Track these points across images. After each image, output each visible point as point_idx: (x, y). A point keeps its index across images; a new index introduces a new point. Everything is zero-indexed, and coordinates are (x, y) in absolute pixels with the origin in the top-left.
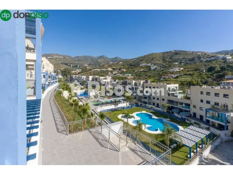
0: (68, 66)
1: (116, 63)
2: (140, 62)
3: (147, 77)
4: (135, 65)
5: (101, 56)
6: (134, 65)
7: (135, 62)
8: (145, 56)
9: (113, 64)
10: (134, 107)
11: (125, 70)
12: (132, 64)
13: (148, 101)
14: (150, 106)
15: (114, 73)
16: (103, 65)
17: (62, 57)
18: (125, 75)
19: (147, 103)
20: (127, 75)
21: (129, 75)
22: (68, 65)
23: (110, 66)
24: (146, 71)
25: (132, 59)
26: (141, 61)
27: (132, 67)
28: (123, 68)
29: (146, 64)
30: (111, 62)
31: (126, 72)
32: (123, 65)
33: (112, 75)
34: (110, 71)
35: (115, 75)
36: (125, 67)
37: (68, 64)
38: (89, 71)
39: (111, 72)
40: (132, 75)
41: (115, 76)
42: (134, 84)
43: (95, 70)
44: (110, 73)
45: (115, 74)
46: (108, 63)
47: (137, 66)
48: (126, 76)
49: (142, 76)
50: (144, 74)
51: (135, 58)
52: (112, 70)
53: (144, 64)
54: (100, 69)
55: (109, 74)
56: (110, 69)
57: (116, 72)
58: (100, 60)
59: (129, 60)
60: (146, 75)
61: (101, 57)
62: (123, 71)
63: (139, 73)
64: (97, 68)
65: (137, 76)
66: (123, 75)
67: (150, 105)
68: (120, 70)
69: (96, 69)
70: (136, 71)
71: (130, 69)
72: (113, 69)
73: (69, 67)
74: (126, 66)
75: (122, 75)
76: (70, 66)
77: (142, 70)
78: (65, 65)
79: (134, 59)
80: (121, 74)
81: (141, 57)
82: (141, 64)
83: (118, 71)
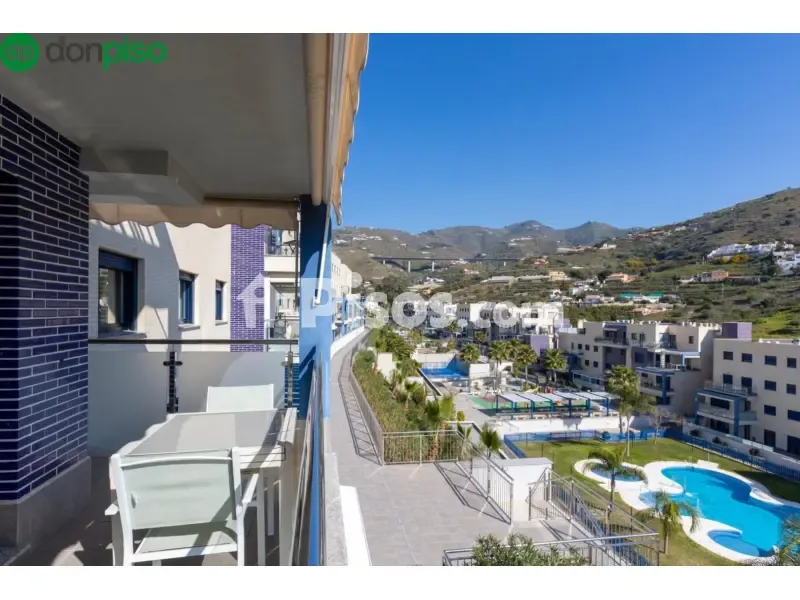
0: (397, 269)
1: (587, 250)
2: (712, 240)
3: (746, 308)
4: (680, 254)
5: (523, 225)
6: (676, 255)
7: (679, 240)
8: (740, 210)
9: (570, 254)
10: (656, 438)
11: (626, 278)
12: (663, 249)
13: (737, 420)
14: (747, 442)
15: (575, 291)
16: (530, 261)
17: (380, 239)
18: (626, 301)
19: (732, 430)
20: (637, 299)
21: (645, 298)
22: (399, 265)
23: (559, 261)
24: (747, 278)
25: (667, 228)
26: (720, 231)
27: (668, 263)
28: (621, 269)
29: (748, 246)
30: (561, 245)
31: (634, 288)
32: (619, 257)
33: (564, 298)
34: (557, 282)
35: (577, 299)
36: (629, 265)
37: (399, 262)
38: (474, 283)
39: (563, 286)
40: (663, 300)
41: (578, 305)
42: (663, 339)
43: (494, 279)
44: (555, 291)
45: (582, 296)
46: (549, 249)
47: (691, 258)
48: (631, 303)
49: (715, 304)
50: (729, 294)
51: (683, 220)
52: (567, 278)
53: (734, 247)
54: (515, 274)
55: (552, 296)
56: (557, 276)
57: (586, 287)
58: (515, 241)
59: (650, 231)
60: (744, 297)
61: (519, 229)
62: (619, 282)
63: (704, 288)
64: (506, 274)
65: (691, 303)
66: (616, 300)
67: (747, 437)
68: (602, 276)
69: (500, 275)
70: (685, 281)
71: (653, 274)
72: (573, 274)
73: (402, 270)
74: (635, 261)
75: (612, 299)
76: (405, 269)
77: (719, 275)
78: (389, 266)
79: (679, 225)
80: (607, 295)
81: (716, 215)
82: (714, 247)
83: (592, 285)
